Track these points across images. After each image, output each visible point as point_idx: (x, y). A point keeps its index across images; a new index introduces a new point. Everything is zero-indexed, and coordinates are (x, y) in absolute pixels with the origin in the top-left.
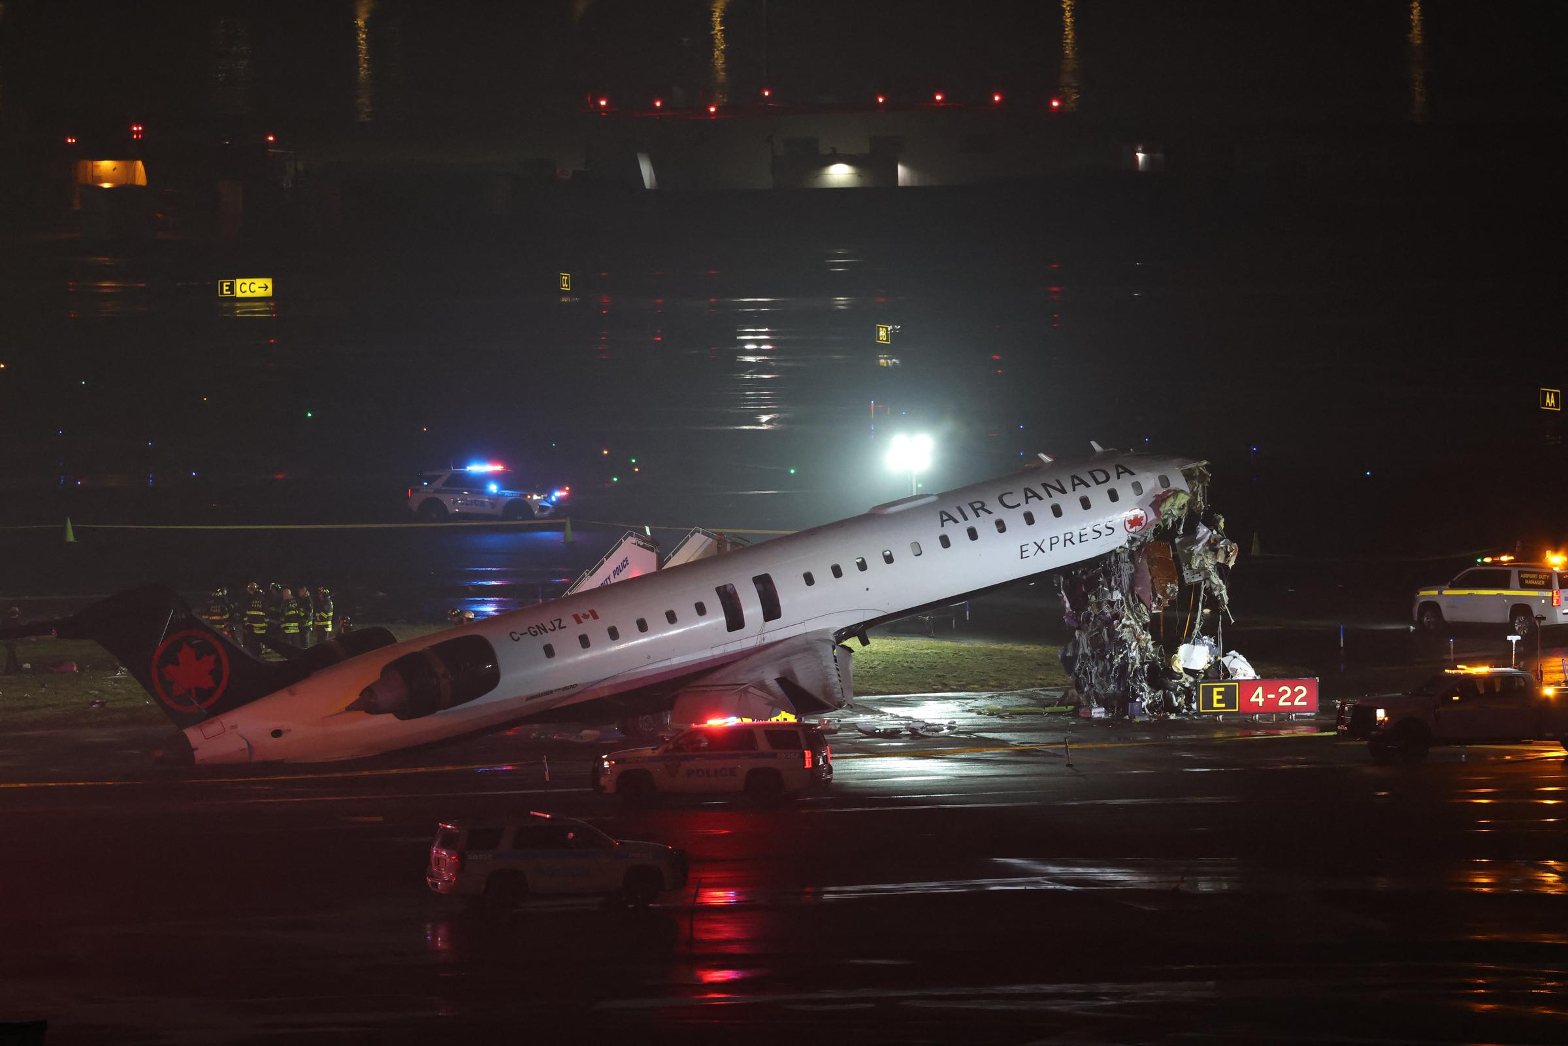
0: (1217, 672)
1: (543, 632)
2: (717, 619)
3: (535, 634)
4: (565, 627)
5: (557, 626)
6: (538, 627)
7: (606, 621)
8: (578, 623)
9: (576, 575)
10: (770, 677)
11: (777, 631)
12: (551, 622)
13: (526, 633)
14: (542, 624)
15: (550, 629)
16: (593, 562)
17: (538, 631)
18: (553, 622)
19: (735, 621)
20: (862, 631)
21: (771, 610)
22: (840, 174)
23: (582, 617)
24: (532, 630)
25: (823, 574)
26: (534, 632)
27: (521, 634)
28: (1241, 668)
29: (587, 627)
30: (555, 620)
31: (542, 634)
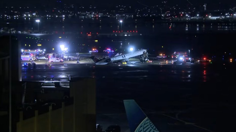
0: (147, 60)
2: (122, 57)
7: (117, 58)
9: (115, 55)
10: (125, 61)
11: (125, 58)
16: (116, 55)
19: (123, 58)
20: (129, 58)
21: (125, 57)
22: (126, 35)
25: (129, 55)
28: (148, 60)
29: (116, 58)
30: (114, 58)
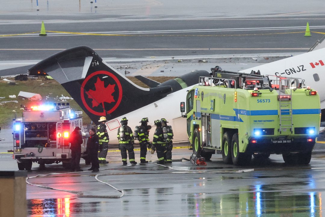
1: (293, 72)
3: (289, 73)
4: (306, 70)
5: (301, 70)
6: (291, 70)
8: (313, 68)
12: (298, 67)
13: (284, 73)
14: (293, 68)
15: (297, 71)
17: (291, 72)
18: (299, 67)
23: (315, 64)
24: (287, 71)
26: (289, 72)
27: (281, 74)
30: (300, 66)
31: (293, 73)
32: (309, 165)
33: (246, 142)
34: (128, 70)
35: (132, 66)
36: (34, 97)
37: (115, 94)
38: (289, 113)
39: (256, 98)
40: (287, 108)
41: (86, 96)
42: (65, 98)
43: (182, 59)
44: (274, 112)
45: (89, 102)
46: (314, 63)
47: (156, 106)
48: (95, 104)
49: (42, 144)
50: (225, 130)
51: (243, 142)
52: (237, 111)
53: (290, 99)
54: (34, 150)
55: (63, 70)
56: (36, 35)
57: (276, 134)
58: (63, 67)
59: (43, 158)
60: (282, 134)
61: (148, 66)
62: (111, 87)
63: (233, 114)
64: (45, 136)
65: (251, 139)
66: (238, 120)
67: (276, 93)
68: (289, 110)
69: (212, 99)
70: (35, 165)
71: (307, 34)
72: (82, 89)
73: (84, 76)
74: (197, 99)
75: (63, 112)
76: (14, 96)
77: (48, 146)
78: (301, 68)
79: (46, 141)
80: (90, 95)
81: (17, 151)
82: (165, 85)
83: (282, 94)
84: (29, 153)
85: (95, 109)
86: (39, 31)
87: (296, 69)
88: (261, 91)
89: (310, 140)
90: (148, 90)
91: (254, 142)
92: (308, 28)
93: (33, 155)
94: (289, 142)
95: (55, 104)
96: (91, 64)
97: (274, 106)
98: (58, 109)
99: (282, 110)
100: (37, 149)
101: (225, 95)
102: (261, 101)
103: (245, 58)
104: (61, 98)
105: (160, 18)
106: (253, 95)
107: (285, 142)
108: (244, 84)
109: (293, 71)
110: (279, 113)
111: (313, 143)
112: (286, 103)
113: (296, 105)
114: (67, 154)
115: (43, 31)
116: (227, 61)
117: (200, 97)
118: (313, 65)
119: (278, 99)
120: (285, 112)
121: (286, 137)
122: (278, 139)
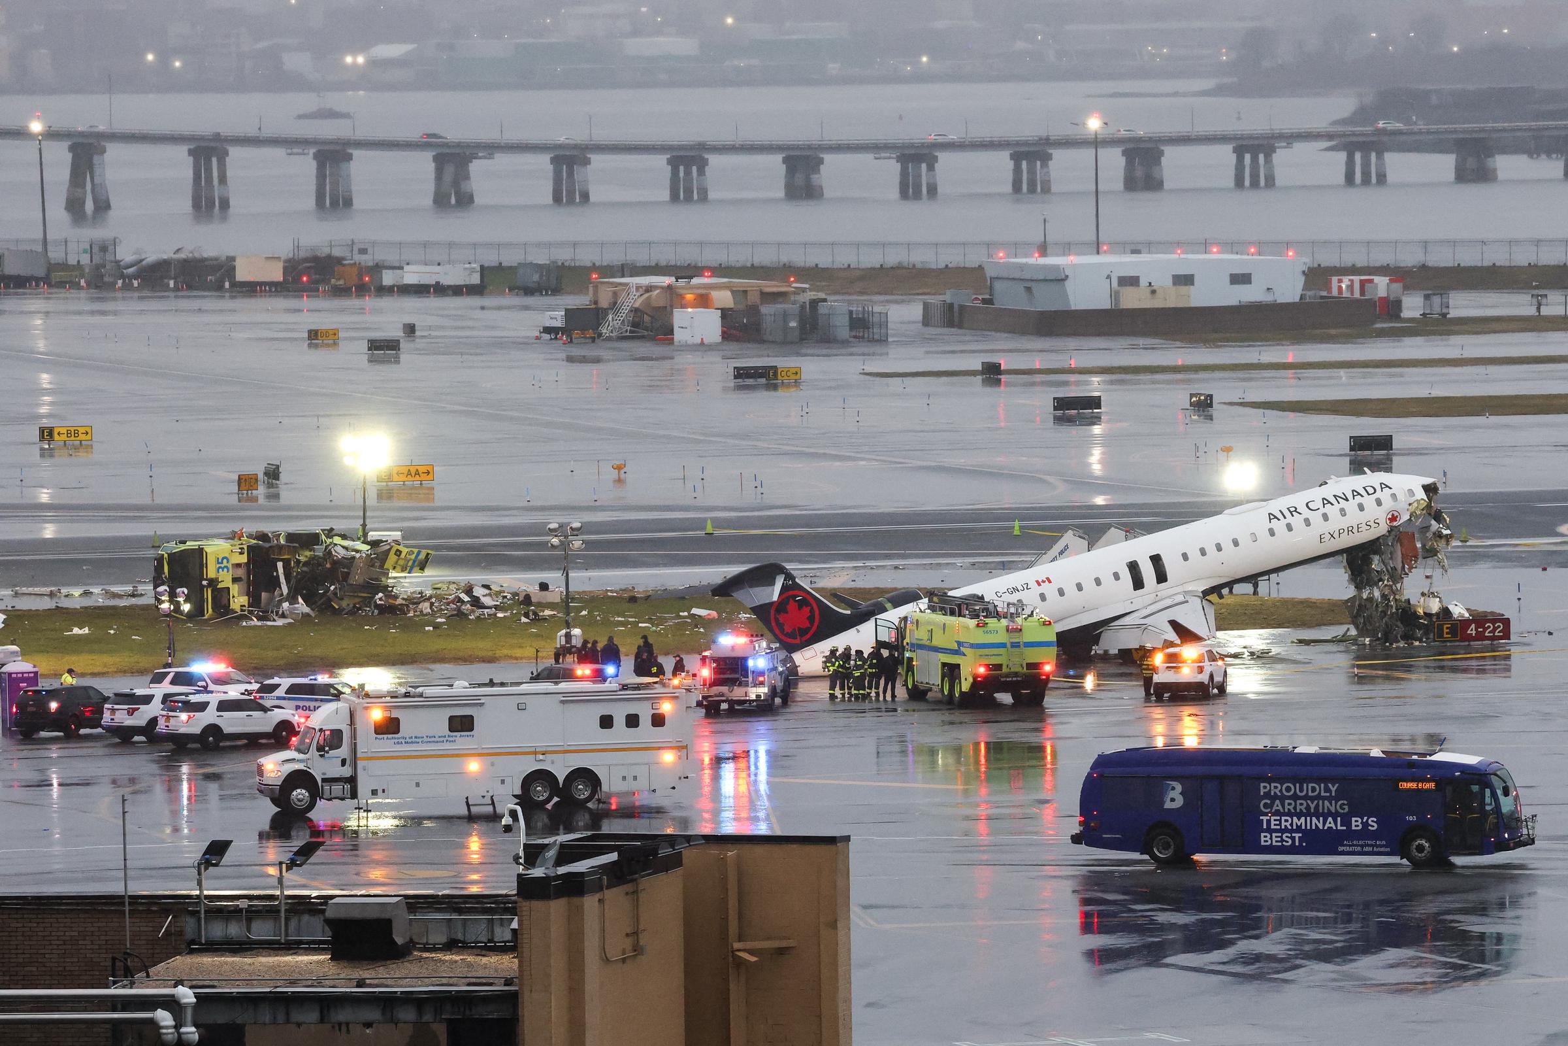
4: (1030, 589)
5: (1025, 589)
8: (1039, 586)
11: (1165, 590)
12: (1022, 585)
13: (1007, 594)
14: (1016, 587)
15: (1021, 590)
17: (1013, 591)
20: (1218, 589)
21: (1162, 577)
24: (1009, 590)
26: (1011, 591)
27: (1003, 593)
30: (1024, 584)
31: (1016, 593)
32: (1042, 706)
33: (971, 680)
34: (813, 579)
35: (818, 574)
36: (709, 615)
37: (811, 619)
38: (1019, 646)
39: (981, 629)
40: (1017, 640)
41: (777, 620)
42: (745, 615)
43: (875, 564)
44: (1003, 645)
45: (780, 626)
46: (1040, 581)
47: (858, 631)
48: (788, 629)
49: (732, 682)
50: (944, 665)
51: (966, 679)
52: (960, 644)
53: (1021, 630)
54: (724, 689)
55: (750, 590)
56: (701, 533)
57: (1005, 670)
58: (751, 587)
59: (734, 699)
60: (1012, 670)
61: (836, 574)
62: (807, 610)
63: (955, 646)
64: (736, 672)
65: (975, 677)
66: (960, 654)
67: (1004, 622)
68: (1019, 643)
69: (930, 629)
70: (724, 706)
71: (1017, 532)
72: (772, 612)
73: (775, 598)
74: (911, 628)
75: (757, 645)
76: (686, 614)
77: (740, 685)
78: (1025, 586)
79: (737, 679)
80: (781, 619)
81: (704, 690)
82: (870, 606)
83: (1011, 624)
84: (717, 692)
85: (788, 635)
86: (704, 528)
87: (1020, 588)
88: (987, 620)
89: (1044, 677)
90: (848, 612)
91: (979, 679)
92: (1017, 524)
93: (723, 695)
94: (1019, 679)
95: (747, 635)
96: (783, 583)
97: (1002, 638)
98: (752, 642)
99: (1012, 643)
100: (727, 687)
101: (944, 624)
102: (987, 632)
103: (948, 564)
104: (740, 616)
105: (841, 509)
106: (978, 625)
107: (1015, 679)
108: (967, 612)
109: (1016, 590)
110: (1009, 645)
111: (1047, 680)
112: (1017, 634)
113: (1028, 637)
114: (762, 695)
115: (709, 529)
116: (927, 567)
117: (915, 625)
118: (1038, 583)
119: (1008, 630)
120: (1015, 645)
121: (1016, 674)
122: (1007, 675)
